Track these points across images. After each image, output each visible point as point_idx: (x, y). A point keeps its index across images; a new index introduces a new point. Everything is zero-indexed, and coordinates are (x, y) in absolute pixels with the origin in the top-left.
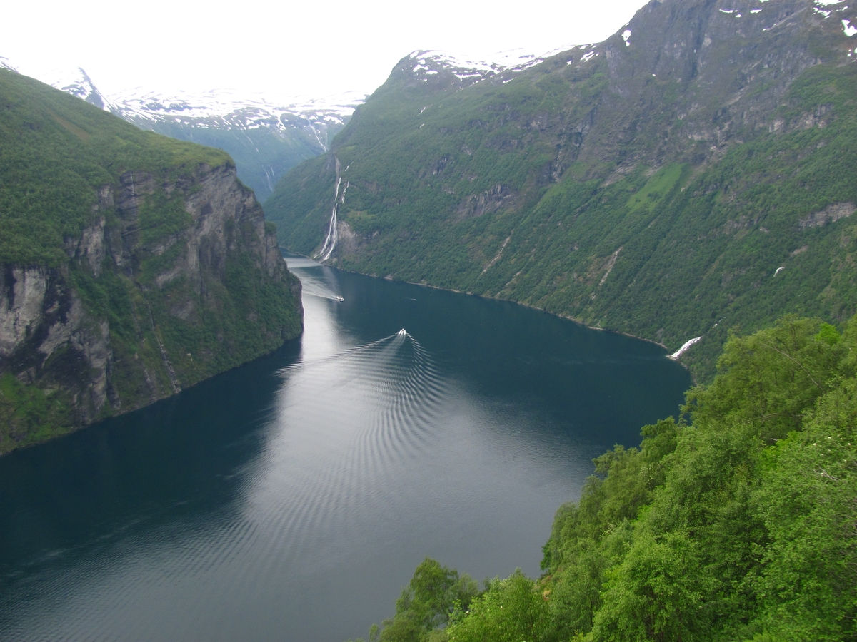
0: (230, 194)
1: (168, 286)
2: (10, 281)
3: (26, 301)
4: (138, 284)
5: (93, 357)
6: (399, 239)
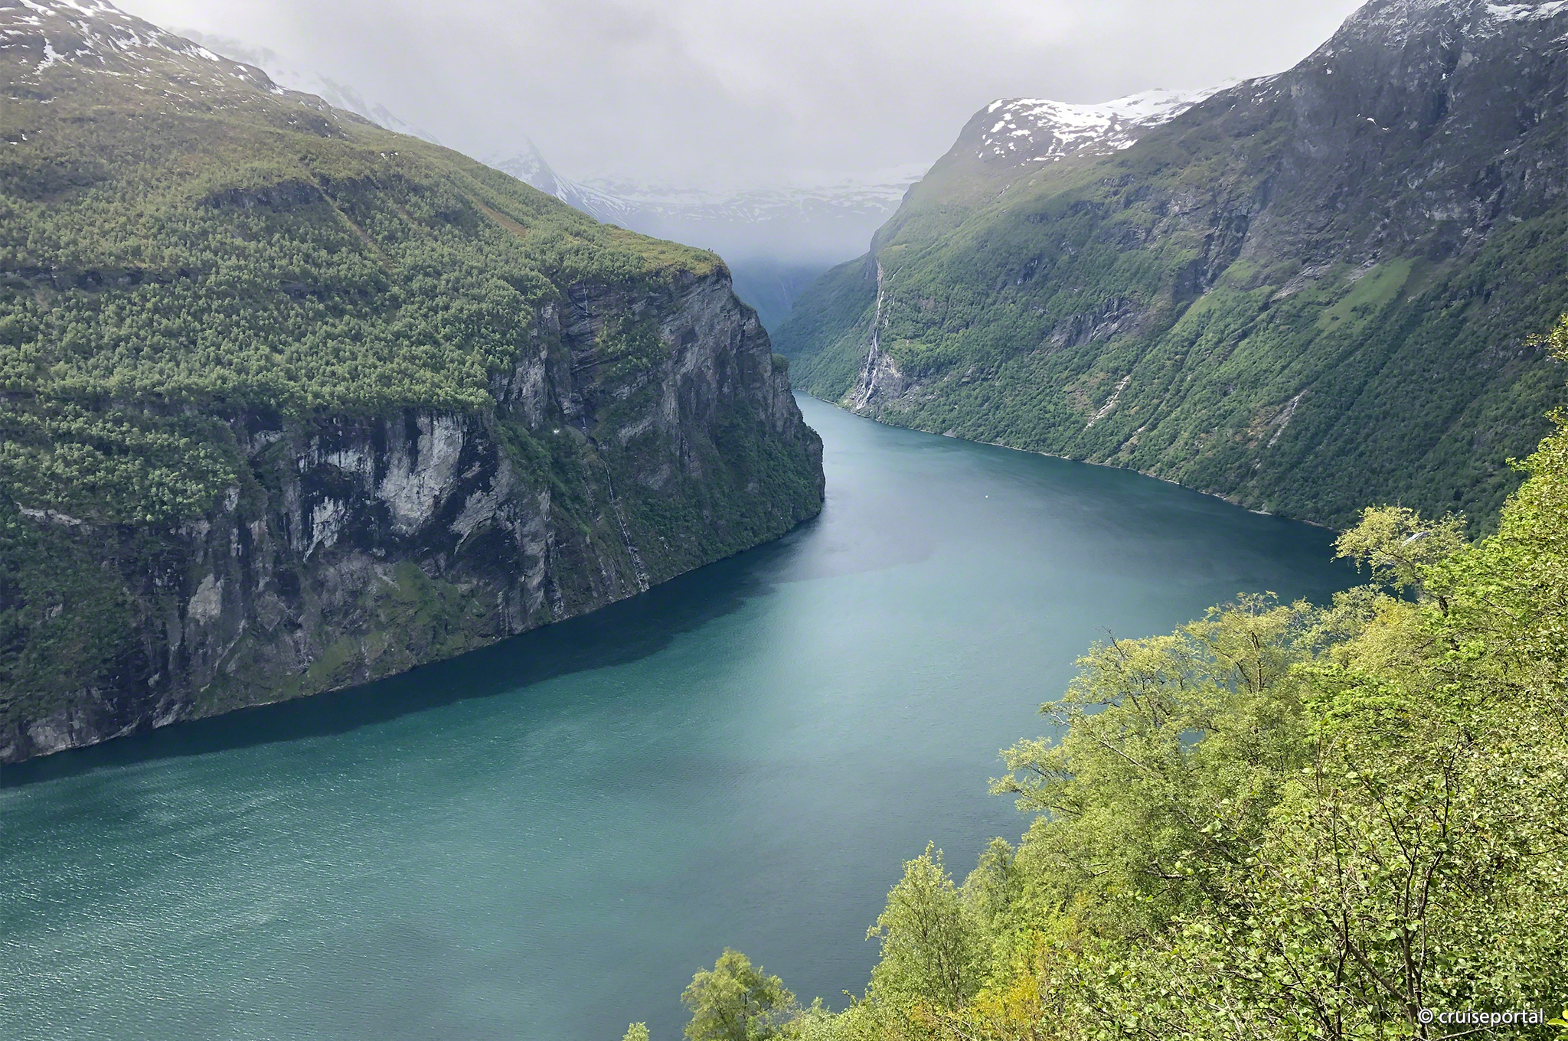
0: (722, 315)
1: (635, 443)
2: (413, 433)
3: (435, 461)
4: (593, 440)
5: (525, 541)
6: (965, 379)
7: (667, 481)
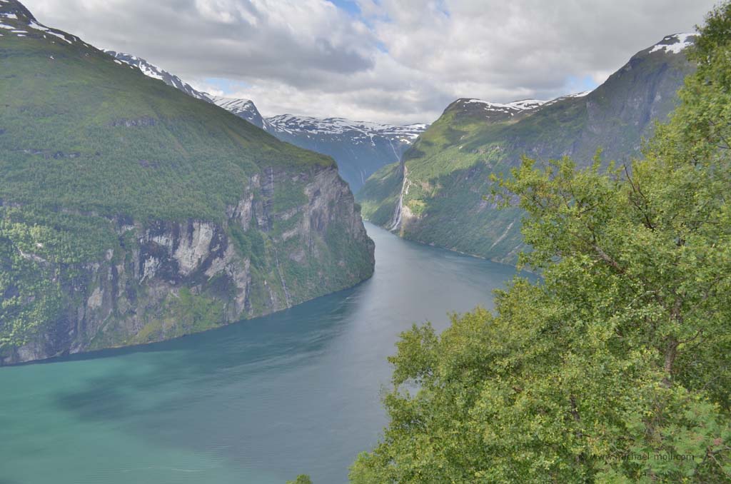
1: (289, 239)
2: (191, 230)
3: (200, 242)
4: (271, 238)
5: (237, 281)
7: (303, 258)
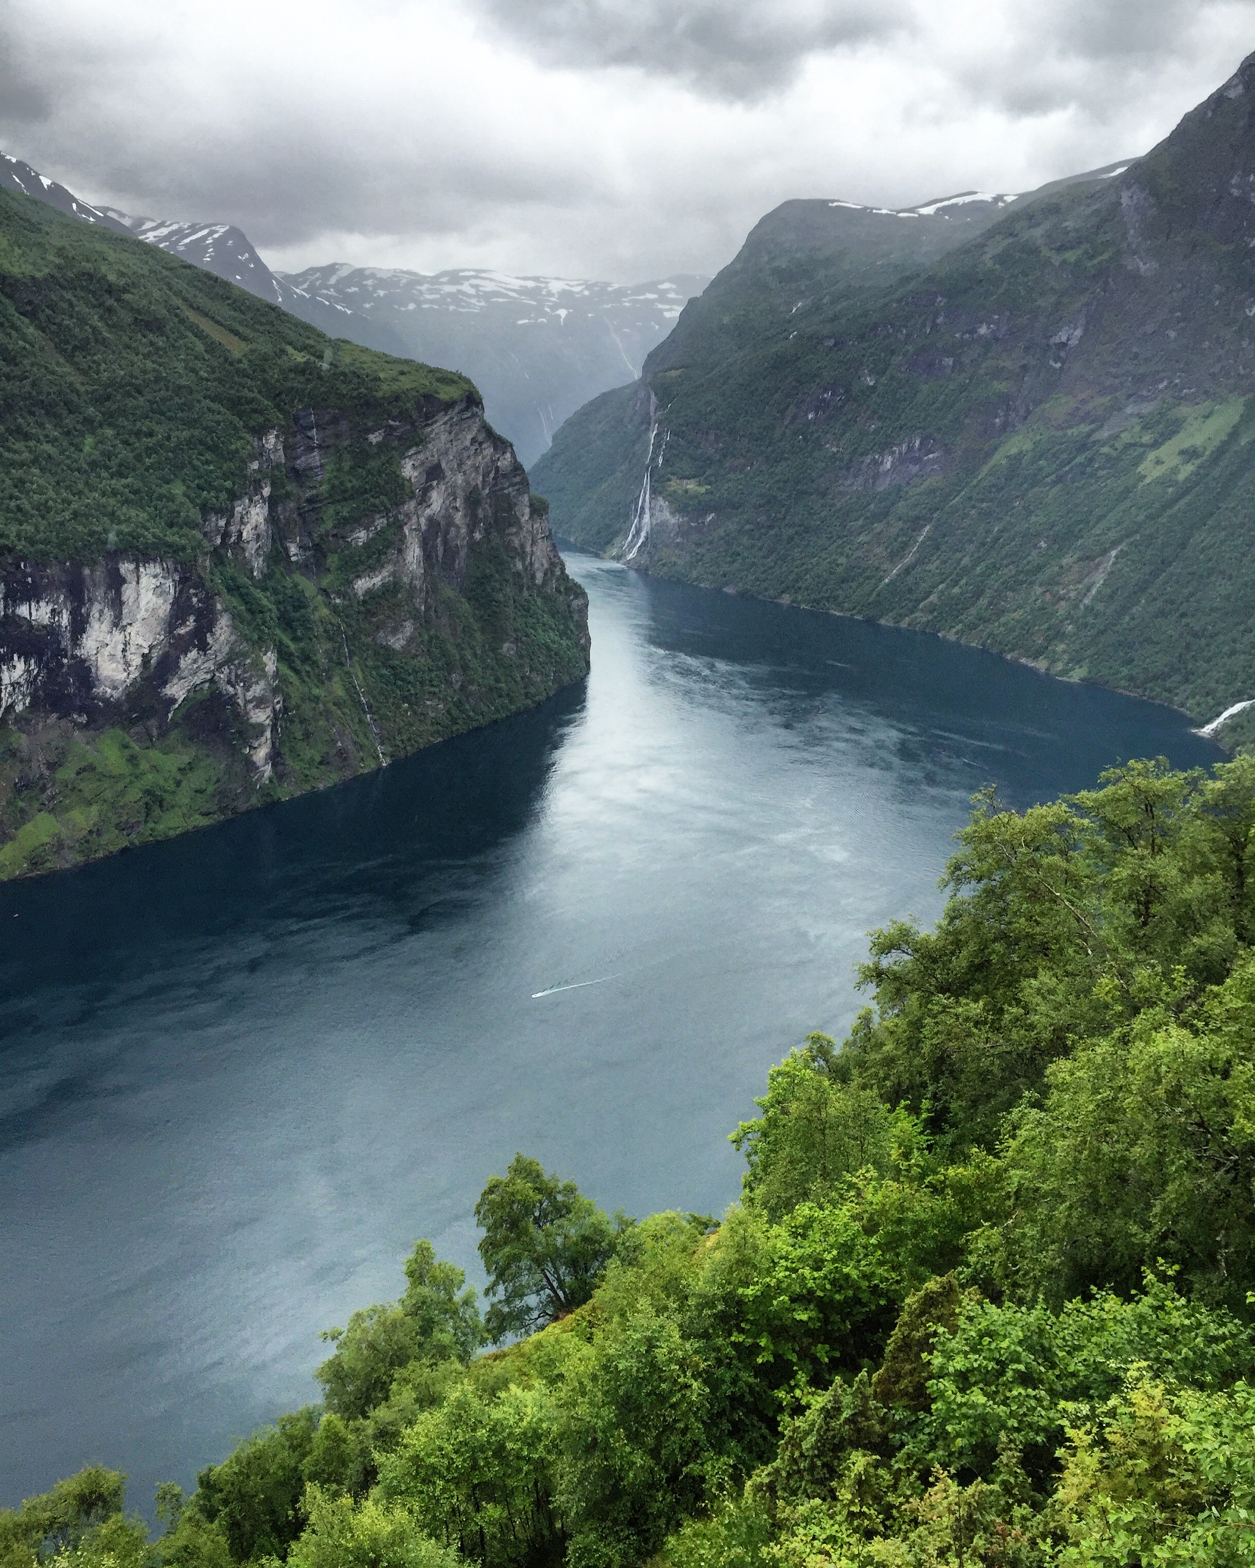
0: (473, 448)
1: (373, 596)
2: (116, 582)
3: (142, 614)
4: (324, 592)
5: (250, 706)
6: (747, 527)
7: (411, 640)
